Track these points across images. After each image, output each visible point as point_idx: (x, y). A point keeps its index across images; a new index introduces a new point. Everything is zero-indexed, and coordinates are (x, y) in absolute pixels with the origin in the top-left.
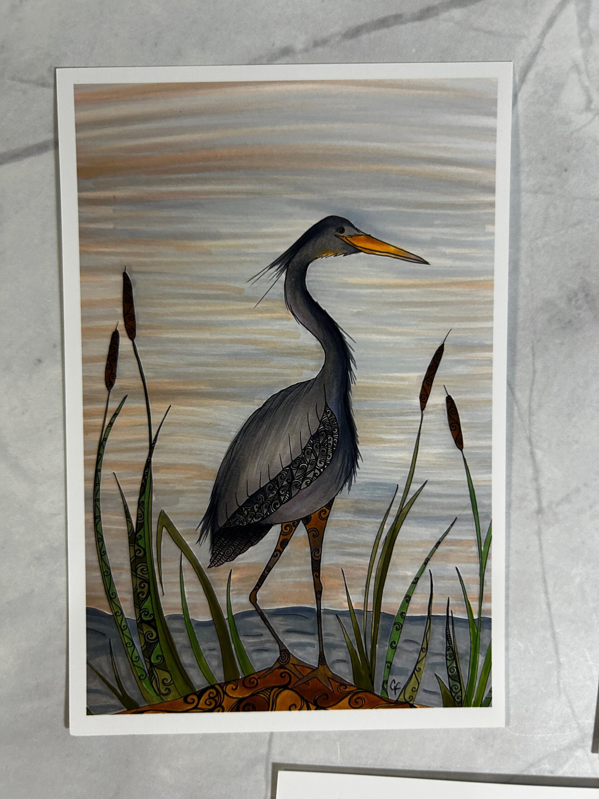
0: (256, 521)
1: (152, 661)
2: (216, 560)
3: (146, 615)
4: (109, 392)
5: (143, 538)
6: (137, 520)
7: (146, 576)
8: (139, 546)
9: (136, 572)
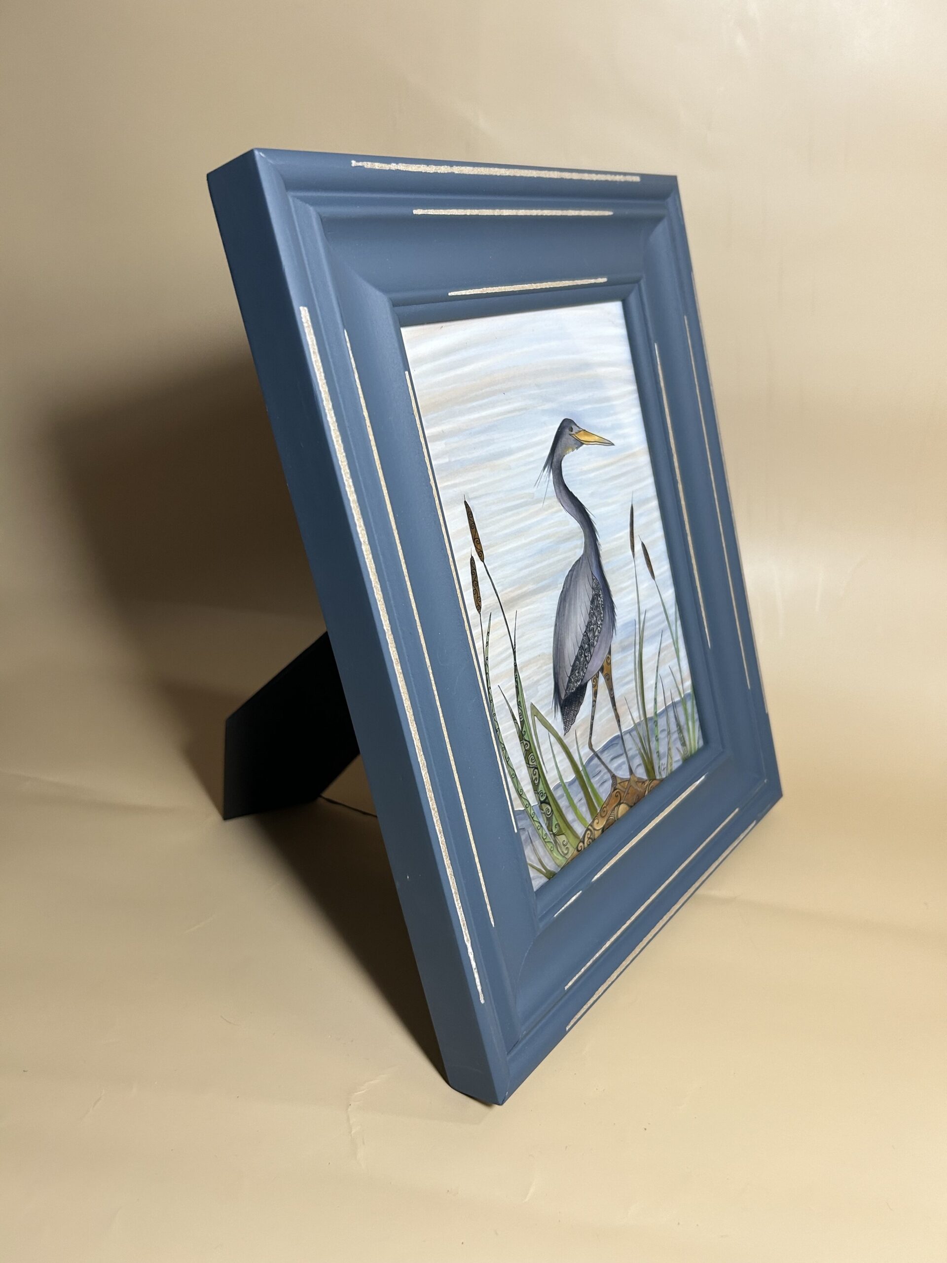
0: (579, 683)
1: (554, 832)
2: (567, 729)
3: (542, 796)
4: (480, 614)
5: (526, 734)
6: (520, 718)
7: (535, 763)
8: (526, 740)
9: (529, 764)
